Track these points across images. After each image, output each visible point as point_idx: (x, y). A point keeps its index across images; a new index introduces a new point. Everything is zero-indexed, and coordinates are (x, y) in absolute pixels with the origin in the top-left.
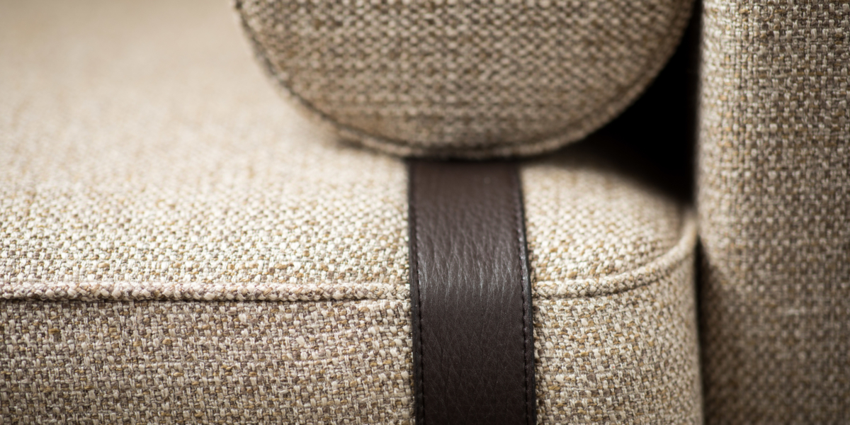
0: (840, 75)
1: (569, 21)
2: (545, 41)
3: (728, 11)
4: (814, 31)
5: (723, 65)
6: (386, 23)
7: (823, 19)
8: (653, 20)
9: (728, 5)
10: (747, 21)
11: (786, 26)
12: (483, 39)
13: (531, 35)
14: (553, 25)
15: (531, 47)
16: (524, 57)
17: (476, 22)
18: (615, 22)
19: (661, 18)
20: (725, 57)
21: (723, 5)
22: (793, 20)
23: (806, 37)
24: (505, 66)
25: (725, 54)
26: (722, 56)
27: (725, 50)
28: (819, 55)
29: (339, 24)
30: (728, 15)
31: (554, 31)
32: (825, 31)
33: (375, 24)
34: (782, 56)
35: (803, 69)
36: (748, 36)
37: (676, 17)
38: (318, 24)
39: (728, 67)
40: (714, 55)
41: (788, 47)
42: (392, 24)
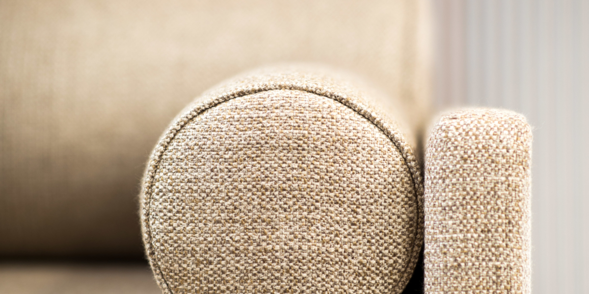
0: (500, 290)
1: (346, 261)
2: (332, 272)
3: (436, 252)
4: (484, 264)
5: (433, 284)
6: (238, 262)
7: (488, 256)
8: (395, 262)
9: (436, 249)
10: (446, 257)
11: (468, 260)
12: (296, 271)
13: (324, 269)
14: (337, 263)
15: (324, 276)
16: (319, 282)
17: (291, 261)
18: (373, 262)
19: (400, 261)
20: (435, 280)
21: (433, 249)
22: (472, 256)
23: (479, 267)
24: (308, 288)
25: (435, 277)
26: (433, 279)
27: (435, 275)
28: (488, 278)
29: (210, 263)
30: (435, 254)
31: (337, 266)
32: (490, 264)
33: (232, 262)
34: (467, 277)
35: (479, 285)
36: (446, 266)
37: (409, 262)
38: (198, 263)
39: (436, 285)
40: (429, 279)
41: (470, 273)
42: (242, 262)
